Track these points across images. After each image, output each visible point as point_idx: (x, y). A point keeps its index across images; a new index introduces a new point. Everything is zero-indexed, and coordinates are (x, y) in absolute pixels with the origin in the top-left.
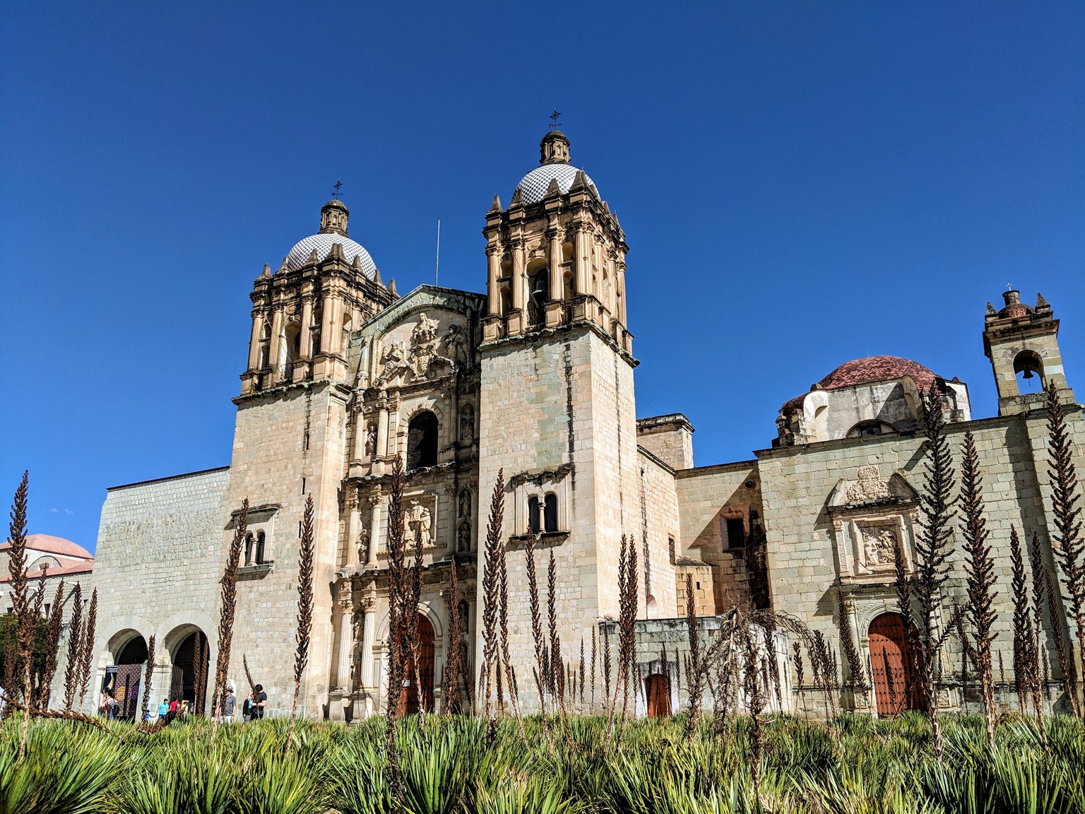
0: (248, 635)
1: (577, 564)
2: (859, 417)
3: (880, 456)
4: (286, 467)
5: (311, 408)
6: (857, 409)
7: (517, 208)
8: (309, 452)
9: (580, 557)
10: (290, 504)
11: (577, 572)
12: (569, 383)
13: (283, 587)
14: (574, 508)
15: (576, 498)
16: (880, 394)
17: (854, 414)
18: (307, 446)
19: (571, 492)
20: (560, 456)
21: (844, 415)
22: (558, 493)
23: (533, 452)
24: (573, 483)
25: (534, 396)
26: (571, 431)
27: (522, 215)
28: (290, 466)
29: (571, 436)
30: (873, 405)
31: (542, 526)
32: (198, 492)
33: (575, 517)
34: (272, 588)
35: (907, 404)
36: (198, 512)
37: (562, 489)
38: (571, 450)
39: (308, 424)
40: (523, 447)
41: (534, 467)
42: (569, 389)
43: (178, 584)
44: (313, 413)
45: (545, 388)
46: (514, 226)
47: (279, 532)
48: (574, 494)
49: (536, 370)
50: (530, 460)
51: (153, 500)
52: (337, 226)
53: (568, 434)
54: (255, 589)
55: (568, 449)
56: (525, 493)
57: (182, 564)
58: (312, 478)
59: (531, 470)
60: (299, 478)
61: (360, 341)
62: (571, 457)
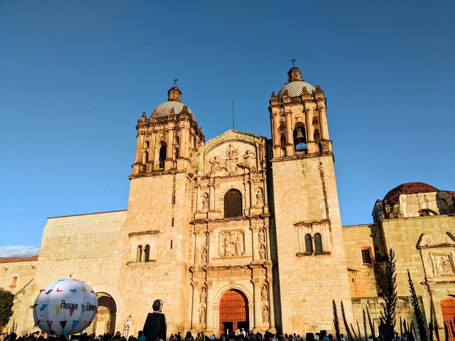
0: (141, 299)
1: (336, 269)
2: (420, 207)
3: (440, 225)
4: (162, 212)
5: (176, 183)
6: (419, 204)
7: (287, 98)
8: (175, 205)
9: (337, 265)
10: (165, 231)
11: (336, 273)
12: (323, 180)
13: (163, 274)
14: (332, 241)
15: (332, 236)
16: (429, 198)
17: (418, 206)
18: (174, 202)
19: (329, 233)
20: (321, 215)
21: (413, 206)
22: (321, 233)
23: (306, 212)
24: (330, 229)
25: (304, 185)
26: (326, 203)
27: (289, 101)
28: (164, 211)
29: (326, 205)
30: (426, 202)
31: (314, 249)
32: (107, 223)
33: (333, 246)
34: (155, 274)
35: (441, 203)
36: (107, 233)
37: (324, 231)
38: (327, 212)
39: (175, 191)
40: (300, 209)
41: (306, 219)
42: (323, 183)
43: (94, 271)
44: (177, 186)
45: (309, 182)
46: (286, 106)
47: (158, 245)
48: (331, 234)
49: (304, 173)
50: (305, 216)
51: (78, 225)
52: (177, 99)
53: (325, 204)
54: (145, 274)
55: (325, 212)
56: (303, 232)
57: (97, 260)
58: (178, 218)
59: (305, 221)
60: (170, 218)
61: (197, 153)
62: (328, 216)
